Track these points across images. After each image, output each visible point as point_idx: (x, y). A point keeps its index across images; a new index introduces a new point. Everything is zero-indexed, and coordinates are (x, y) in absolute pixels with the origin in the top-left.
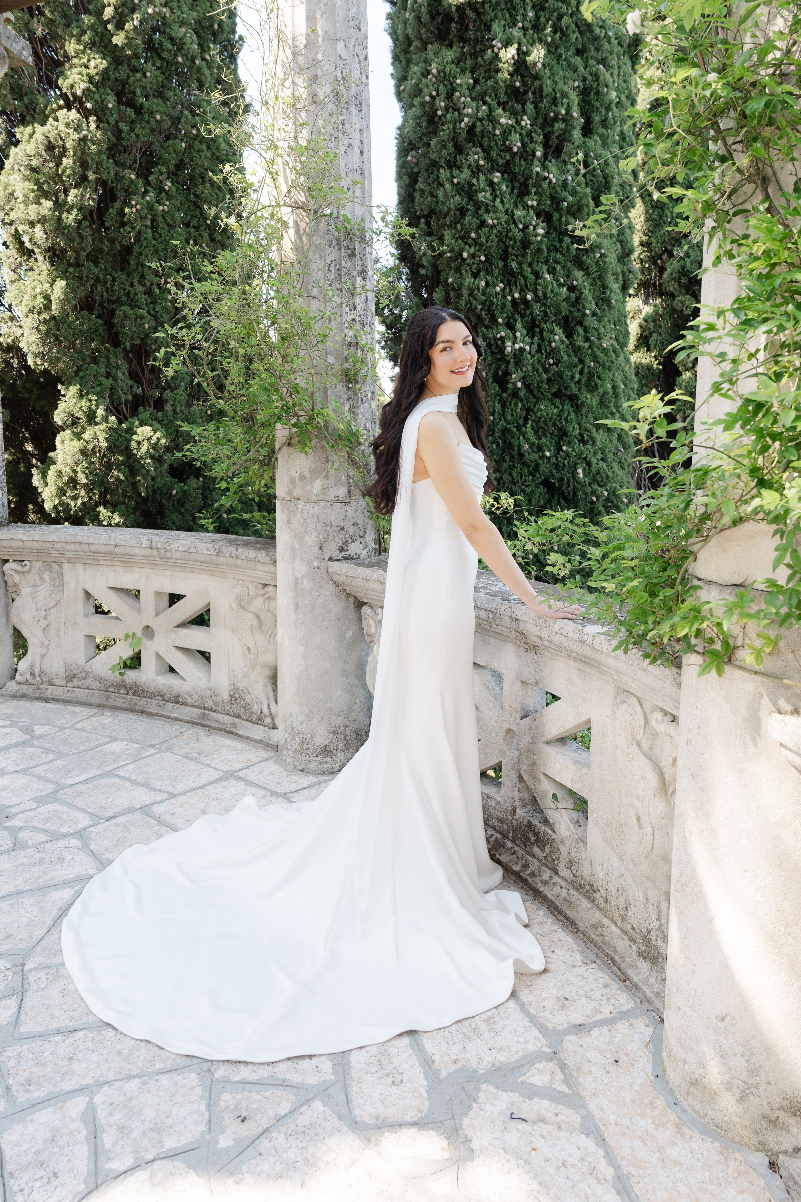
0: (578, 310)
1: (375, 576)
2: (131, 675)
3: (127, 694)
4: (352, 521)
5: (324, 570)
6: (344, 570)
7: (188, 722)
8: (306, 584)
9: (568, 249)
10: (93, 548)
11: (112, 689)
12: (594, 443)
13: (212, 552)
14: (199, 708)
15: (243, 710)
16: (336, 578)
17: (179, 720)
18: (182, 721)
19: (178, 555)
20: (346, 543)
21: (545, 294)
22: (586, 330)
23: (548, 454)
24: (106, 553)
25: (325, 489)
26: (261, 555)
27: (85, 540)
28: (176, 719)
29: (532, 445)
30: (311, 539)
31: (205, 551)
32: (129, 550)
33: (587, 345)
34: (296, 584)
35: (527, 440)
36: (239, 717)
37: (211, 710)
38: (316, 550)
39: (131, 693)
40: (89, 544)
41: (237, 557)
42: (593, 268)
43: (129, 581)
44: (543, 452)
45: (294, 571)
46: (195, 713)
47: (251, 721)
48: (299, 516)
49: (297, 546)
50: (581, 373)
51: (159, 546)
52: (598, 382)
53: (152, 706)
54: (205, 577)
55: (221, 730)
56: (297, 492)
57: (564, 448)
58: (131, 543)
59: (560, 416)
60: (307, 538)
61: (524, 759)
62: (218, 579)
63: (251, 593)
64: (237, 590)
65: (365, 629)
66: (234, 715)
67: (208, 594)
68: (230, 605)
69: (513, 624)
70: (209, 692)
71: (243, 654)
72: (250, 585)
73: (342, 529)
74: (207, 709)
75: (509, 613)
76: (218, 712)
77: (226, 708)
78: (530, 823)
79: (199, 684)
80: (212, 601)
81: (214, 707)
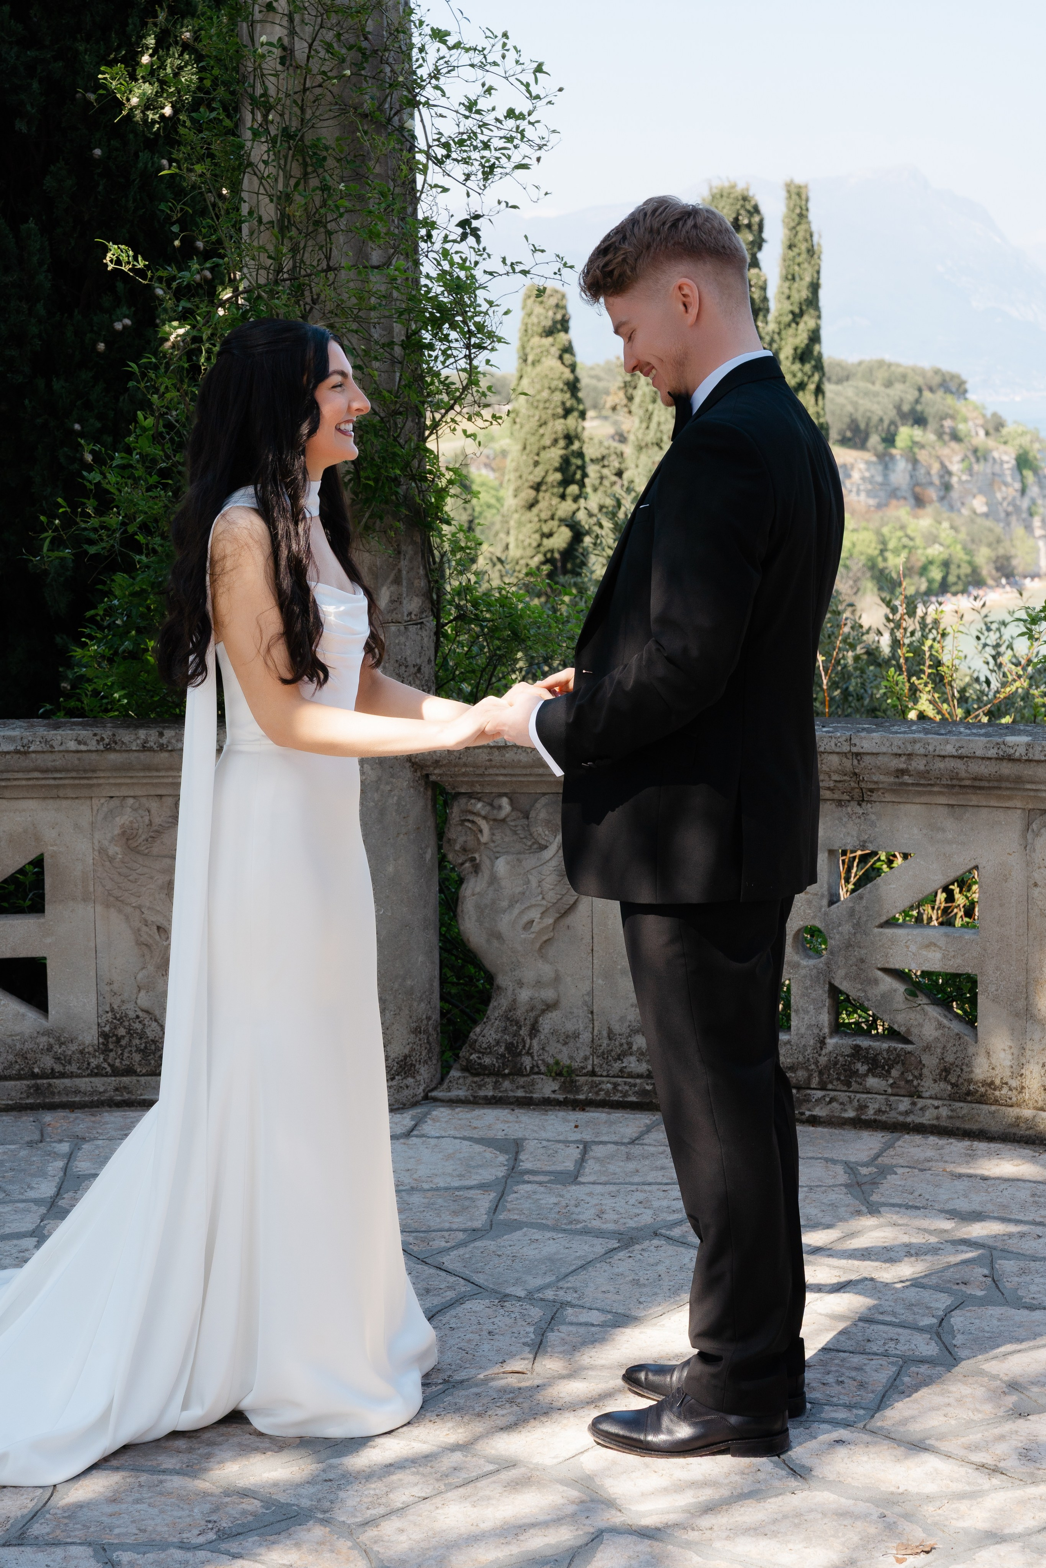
13: (93, 745)
14: (19, 1077)
15: (137, 1057)
31: (72, 745)
36: (129, 1071)
37: (53, 1074)
54: (32, 804)
55: (100, 1103)
61: (841, 960)
62: (65, 803)
63: (157, 821)
64: (124, 819)
65: (461, 840)
66: (116, 1072)
67: (38, 839)
68: (102, 851)
69: (848, 763)
70: (43, 1041)
71: (140, 944)
72: (154, 805)
73: (419, 670)
74: (43, 1075)
75: (846, 748)
76: (72, 1075)
77: (94, 1062)
78: (857, 1048)
79: (17, 1029)
80: (49, 851)
81: (58, 1068)
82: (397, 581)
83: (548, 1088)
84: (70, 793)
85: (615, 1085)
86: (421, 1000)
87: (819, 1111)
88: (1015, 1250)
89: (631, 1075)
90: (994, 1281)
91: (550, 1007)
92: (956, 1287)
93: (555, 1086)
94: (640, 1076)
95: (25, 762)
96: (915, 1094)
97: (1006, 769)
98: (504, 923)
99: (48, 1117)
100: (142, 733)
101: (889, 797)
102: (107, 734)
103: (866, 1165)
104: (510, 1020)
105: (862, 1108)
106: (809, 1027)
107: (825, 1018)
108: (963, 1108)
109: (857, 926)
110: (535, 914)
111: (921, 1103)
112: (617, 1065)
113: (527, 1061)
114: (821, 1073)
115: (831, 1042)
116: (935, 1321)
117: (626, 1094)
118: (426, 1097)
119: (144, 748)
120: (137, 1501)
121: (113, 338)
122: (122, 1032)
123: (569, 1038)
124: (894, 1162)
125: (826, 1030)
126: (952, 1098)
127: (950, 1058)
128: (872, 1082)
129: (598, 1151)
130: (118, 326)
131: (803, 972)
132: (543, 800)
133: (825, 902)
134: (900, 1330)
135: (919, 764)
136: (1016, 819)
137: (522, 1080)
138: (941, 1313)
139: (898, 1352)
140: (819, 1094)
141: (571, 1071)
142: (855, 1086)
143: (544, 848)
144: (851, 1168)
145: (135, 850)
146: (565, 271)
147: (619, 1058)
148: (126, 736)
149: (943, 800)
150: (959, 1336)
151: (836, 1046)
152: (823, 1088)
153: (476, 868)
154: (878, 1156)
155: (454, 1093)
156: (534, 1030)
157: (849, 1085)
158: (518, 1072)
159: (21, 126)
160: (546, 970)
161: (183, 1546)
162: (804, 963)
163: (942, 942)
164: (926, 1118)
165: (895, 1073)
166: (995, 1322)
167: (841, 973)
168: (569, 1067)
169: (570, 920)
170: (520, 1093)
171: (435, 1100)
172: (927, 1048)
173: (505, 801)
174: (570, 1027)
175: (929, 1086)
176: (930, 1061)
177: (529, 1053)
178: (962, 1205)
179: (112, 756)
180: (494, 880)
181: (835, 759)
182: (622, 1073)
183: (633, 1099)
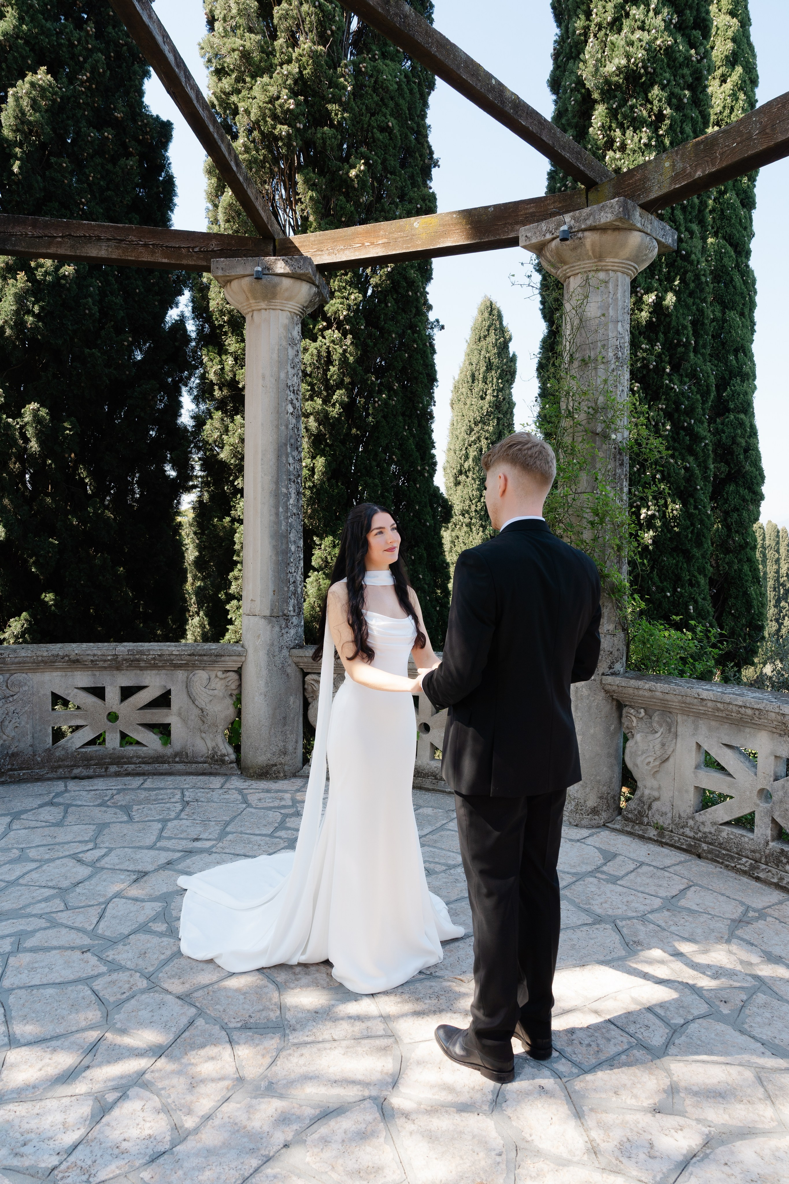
0: (691, 486)
1: (647, 686)
4: (617, 647)
5: (599, 682)
6: (617, 682)
8: (585, 692)
9: (683, 440)
12: (699, 585)
16: (608, 687)
20: (613, 663)
21: (669, 474)
22: (695, 501)
23: (669, 594)
29: (657, 587)
33: (697, 512)
35: (654, 584)
42: (701, 454)
44: (665, 593)
50: (692, 532)
52: (704, 540)
57: (679, 590)
59: (677, 565)
61: (777, 808)
65: (626, 724)
69: (779, 717)
73: (611, 653)
75: (777, 710)
78: (782, 850)
83: (652, 833)
85: (680, 839)
86: (604, 785)
87: (762, 875)
88: (775, 989)
89: (686, 836)
90: (743, 1006)
91: (657, 799)
92: (718, 1003)
93: (655, 833)
94: (690, 837)
98: (639, 760)
103: (754, 910)
104: (641, 800)
105: (782, 879)
106: (762, 835)
107: (769, 833)
110: (651, 759)
112: (682, 830)
113: (645, 820)
114: (766, 857)
115: (771, 844)
116: (682, 1021)
117: (682, 844)
118: (604, 825)
123: (664, 814)
124: (773, 913)
125: (769, 838)
129: (645, 868)
131: (761, 809)
132: (657, 713)
133: (772, 779)
134: (657, 1021)
137: (643, 827)
138: (691, 1018)
139: (640, 1037)
140: (764, 867)
141: (663, 828)
142: (780, 868)
143: (656, 732)
144: (746, 910)
147: (682, 827)
150: (683, 1038)
151: (773, 846)
152: (767, 865)
153: (632, 736)
154: (769, 907)
155: (615, 826)
156: (650, 807)
157: (778, 866)
158: (641, 823)
160: (655, 784)
162: (761, 805)
166: (713, 1036)
167: (776, 813)
168: (662, 826)
169: (666, 764)
170: (640, 833)
171: (608, 827)
173: (642, 711)
174: (664, 809)
177: (647, 816)
178: (777, 951)
180: (636, 743)
182: (683, 834)
183: (684, 847)
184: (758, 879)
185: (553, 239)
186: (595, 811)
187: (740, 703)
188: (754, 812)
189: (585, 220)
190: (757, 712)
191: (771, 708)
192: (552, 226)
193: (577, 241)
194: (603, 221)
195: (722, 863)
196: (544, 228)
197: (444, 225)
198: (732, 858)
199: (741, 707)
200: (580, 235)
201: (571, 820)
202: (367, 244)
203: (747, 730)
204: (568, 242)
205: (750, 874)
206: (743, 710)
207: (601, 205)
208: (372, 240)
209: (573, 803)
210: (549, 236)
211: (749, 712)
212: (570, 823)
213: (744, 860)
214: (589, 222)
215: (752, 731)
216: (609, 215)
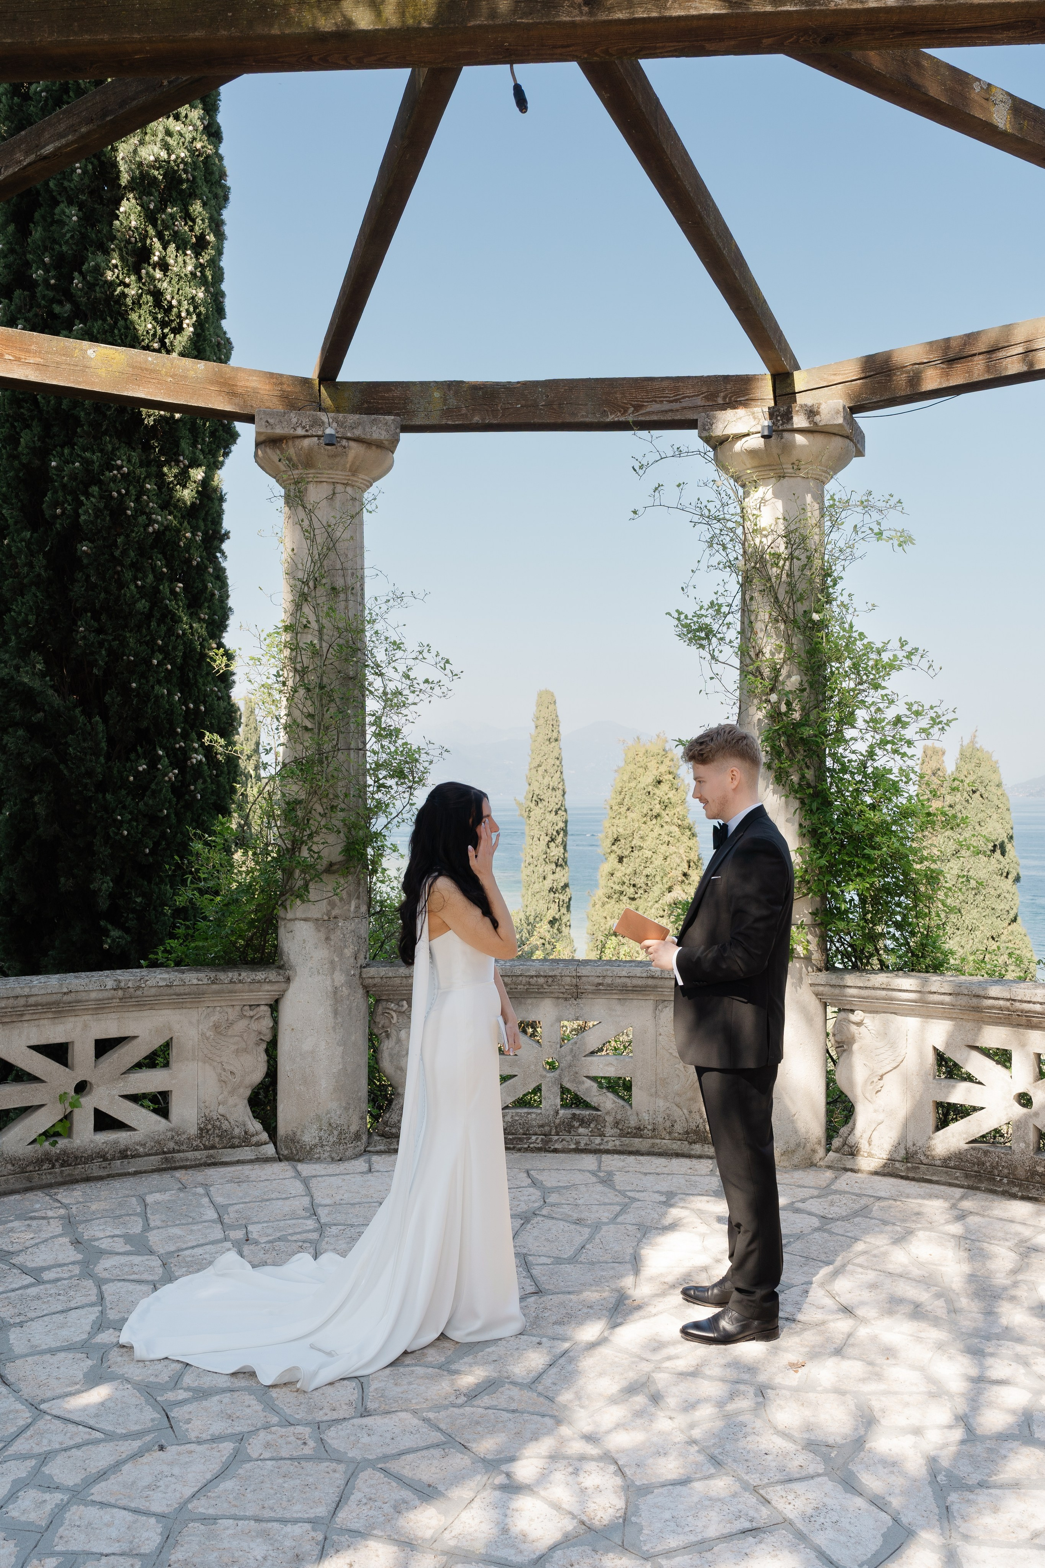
2: (62, 1143)
3: (53, 1167)
5: (358, 977)
7: (153, 1171)
8: (345, 991)
10: (32, 1000)
11: (31, 1168)
13: (205, 981)
14: (156, 1154)
15: (217, 1139)
17: (141, 1172)
18: (145, 1172)
19: (153, 991)
24: (48, 1004)
25: (358, 907)
26: (272, 975)
27: (26, 991)
28: (136, 1173)
30: (348, 952)
31: (195, 982)
32: (83, 996)
34: (335, 993)
36: (213, 1147)
37: (174, 1151)
38: (352, 960)
39: (57, 1165)
40: (27, 996)
41: (240, 982)
43: (54, 1034)
45: (333, 981)
46: (155, 1160)
47: (233, 1147)
48: (339, 933)
49: (336, 959)
51: (130, 984)
53: (95, 1169)
54: (167, 1011)
55: (200, 1165)
56: (334, 913)
58: (91, 987)
60: (346, 951)
61: (566, 1073)
62: (184, 1011)
63: (231, 1018)
64: (215, 1018)
65: (382, 1022)
66: (206, 1148)
67: (170, 1030)
68: (203, 1034)
69: (574, 981)
70: (169, 1134)
71: (220, 1081)
72: (230, 1010)
74: (169, 1152)
76: (183, 1151)
77: (195, 1143)
78: (574, 1115)
79: (156, 1129)
80: (175, 1035)
81: (177, 1148)
82: (358, 898)
84: (188, 1005)
87: (558, 1146)
95: (169, 991)
96: (602, 1135)
97: (650, 982)
99: (178, 1174)
100: (230, 974)
101: (590, 996)
102: (213, 975)
103: (598, 1171)
105: (578, 1143)
106: (551, 1106)
107: (558, 1102)
108: (626, 1140)
109: (574, 1056)
111: (606, 1139)
114: (558, 1127)
118: (366, 1150)
119: (231, 982)
120: (410, 1383)
121: (137, 774)
122: (210, 1127)
124: (609, 1169)
125: (560, 1107)
126: (620, 1136)
127: (619, 1117)
128: (581, 1130)
130: (141, 769)
131: (548, 1079)
133: (559, 1046)
135: (608, 981)
136: (651, 1004)
140: (556, 1137)
142: (573, 1133)
144: (593, 1173)
145: (220, 1033)
146: (445, 754)
148: (222, 976)
149: (616, 997)
151: (564, 1114)
152: (559, 1134)
153: (388, 1036)
154: (599, 1166)
155: (378, 1148)
157: (571, 1132)
159: (95, 671)
161: (454, 1406)
162: (548, 1075)
163: (615, 1063)
164: (610, 1146)
165: (592, 1125)
167: (567, 1079)
171: (370, 1152)
172: (608, 1113)
175: (609, 1131)
176: (609, 1119)
179: (214, 987)
181: (568, 979)
184: (555, 1151)
185: (305, 437)
186: (357, 1137)
187: (533, 973)
188: (540, 1085)
189: (352, 428)
190: (550, 980)
191: (567, 973)
192: (306, 421)
193: (340, 449)
194: (375, 436)
195: (514, 1148)
196: (294, 420)
197: (134, 367)
198: (521, 1140)
199: (532, 977)
200: (344, 443)
201: (334, 1155)
202: (7, 357)
203: (529, 1001)
204: (329, 447)
205: (545, 1149)
206: (533, 981)
207: (373, 417)
208: (18, 354)
209: (336, 1133)
210: (300, 432)
211: (541, 980)
212: (333, 1159)
213: (534, 1138)
214: (358, 432)
215: (534, 1001)
216: (384, 433)
